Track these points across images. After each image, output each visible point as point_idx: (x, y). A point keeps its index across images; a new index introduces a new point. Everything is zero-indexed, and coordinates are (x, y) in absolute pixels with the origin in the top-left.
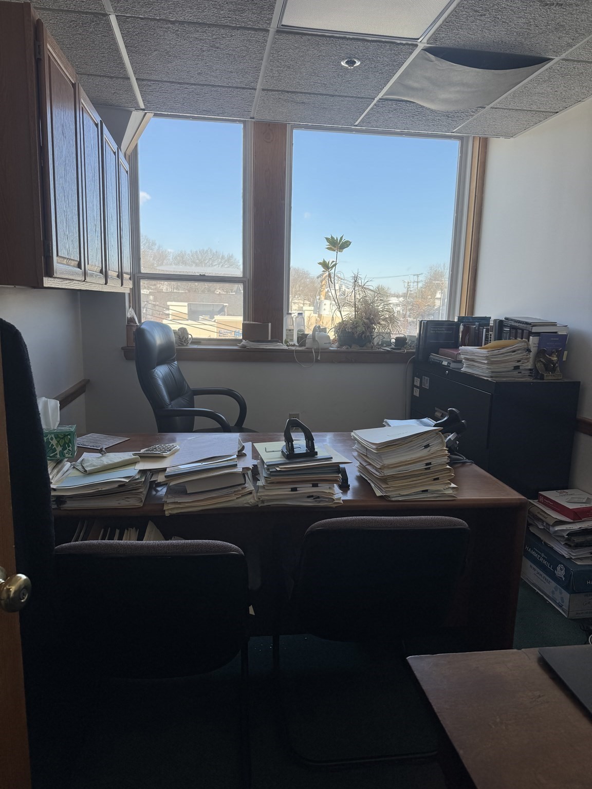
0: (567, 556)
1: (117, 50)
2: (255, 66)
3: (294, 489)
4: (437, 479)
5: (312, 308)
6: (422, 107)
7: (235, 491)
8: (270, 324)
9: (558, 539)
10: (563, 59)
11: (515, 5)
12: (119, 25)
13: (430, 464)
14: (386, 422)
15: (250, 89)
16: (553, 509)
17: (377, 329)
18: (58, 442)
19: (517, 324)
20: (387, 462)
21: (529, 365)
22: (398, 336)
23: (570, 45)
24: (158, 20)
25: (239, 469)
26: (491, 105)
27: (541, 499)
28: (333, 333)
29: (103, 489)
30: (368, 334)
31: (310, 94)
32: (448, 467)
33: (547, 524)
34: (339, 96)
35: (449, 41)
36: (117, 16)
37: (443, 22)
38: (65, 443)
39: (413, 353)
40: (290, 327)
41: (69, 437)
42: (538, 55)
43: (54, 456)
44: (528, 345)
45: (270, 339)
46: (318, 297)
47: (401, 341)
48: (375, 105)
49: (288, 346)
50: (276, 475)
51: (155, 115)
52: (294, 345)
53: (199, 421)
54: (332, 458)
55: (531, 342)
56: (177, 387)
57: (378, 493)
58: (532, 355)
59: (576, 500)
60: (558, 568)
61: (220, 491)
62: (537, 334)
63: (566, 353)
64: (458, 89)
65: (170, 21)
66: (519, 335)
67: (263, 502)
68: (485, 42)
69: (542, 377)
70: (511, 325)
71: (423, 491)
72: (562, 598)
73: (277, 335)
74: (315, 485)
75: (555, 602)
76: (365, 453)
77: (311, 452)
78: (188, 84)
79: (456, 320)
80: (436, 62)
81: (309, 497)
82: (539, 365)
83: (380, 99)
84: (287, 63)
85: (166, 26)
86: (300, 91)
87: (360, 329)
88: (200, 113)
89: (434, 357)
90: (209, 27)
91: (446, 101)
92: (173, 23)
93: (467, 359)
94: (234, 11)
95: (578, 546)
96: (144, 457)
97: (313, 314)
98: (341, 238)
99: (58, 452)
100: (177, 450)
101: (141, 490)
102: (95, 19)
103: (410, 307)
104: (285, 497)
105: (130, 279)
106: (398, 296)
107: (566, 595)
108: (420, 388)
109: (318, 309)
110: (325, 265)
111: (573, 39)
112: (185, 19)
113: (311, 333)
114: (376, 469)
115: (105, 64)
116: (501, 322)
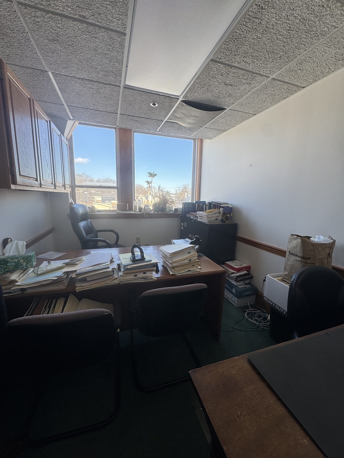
0: (236, 285)
1: (55, 90)
2: (116, 103)
3: (135, 276)
4: (194, 265)
5: (145, 198)
6: (181, 125)
7: (109, 279)
8: (128, 204)
9: (233, 279)
10: (230, 109)
11: (215, 84)
12: (54, 77)
13: (191, 260)
14: (172, 241)
15: (116, 113)
16: (230, 268)
17: (168, 205)
18: (24, 261)
19: (215, 204)
20: (174, 260)
21: (220, 218)
22: (175, 208)
23: (233, 103)
24: (72, 77)
25: (110, 269)
26: (205, 126)
27: (226, 265)
28: (152, 207)
29: (44, 284)
30: (165, 207)
31: (139, 117)
32: (197, 260)
33: (229, 274)
34: (150, 119)
35: (190, 98)
36: (52, 73)
37: (189, 89)
38: (28, 261)
39: (181, 214)
40: (136, 205)
41: (30, 258)
42: (222, 107)
43: (22, 267)
44: (220, 211)
45: (128, 210)
46: (147, 194)
47: (176, 210)
48: (164, 123)
49: (135, 212)
50: (128, 271)
51: (80, 123)
52: (137, 212)
53: (100, 244)
54: (151, 261)
55: (221, 210)
56: (90, 230)
57: (171, 273)
58: (221, 214)
59: (237, 264)
60: (233, 289)
61: (103, 279)
62: (223, 207)
63: (232, 213)
64: (194, 118)
65: (77, 78)
66: (217, 207)
67: (122, 282)
68: (204, 99)
69: (225, 222)
70: (214, 204)
71: (188, 271)
72: (235, 300)
73: (131, 209)
74: (145, 273)
75: (232, 301)
76: (165, 256)
77: (143, 259)
78: (89, 109)
79: (195, 202)
80: (186, 107)
81: (142, 278)
82: (223, 218)
83: (166, 121)
84: (129, 103)
85: (76, 80)
86: (135, 116)
87: (162, 206)
88: (97, 123)
89: (188, 215)
90: (95, 82)
91: (189, 123)
92: (78, 79)
93: (200, 216)
94: (105, 75)
95: (239, 281)
96: (67, 264)
97: (146, 200)
98: (154, 173)
99: (24, 265)
100: (84, 260)
101: (64, 281)
102: (42, 73)
103: (177, 198)
104: (133, 279)
105: (70, 187)
106: (173, 194)
107: (236, 299)
108: (183, 226)
109: (147, 198)
110: (148, 182)
111: (234, 101)
112: (83, 77)
113: (143, 207)
114: (170, 263)
115: (51, 97)
116: (210, 203)
